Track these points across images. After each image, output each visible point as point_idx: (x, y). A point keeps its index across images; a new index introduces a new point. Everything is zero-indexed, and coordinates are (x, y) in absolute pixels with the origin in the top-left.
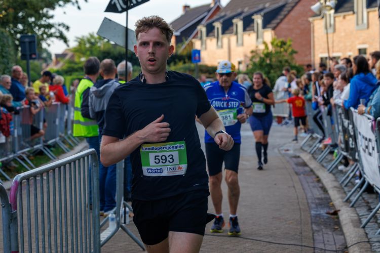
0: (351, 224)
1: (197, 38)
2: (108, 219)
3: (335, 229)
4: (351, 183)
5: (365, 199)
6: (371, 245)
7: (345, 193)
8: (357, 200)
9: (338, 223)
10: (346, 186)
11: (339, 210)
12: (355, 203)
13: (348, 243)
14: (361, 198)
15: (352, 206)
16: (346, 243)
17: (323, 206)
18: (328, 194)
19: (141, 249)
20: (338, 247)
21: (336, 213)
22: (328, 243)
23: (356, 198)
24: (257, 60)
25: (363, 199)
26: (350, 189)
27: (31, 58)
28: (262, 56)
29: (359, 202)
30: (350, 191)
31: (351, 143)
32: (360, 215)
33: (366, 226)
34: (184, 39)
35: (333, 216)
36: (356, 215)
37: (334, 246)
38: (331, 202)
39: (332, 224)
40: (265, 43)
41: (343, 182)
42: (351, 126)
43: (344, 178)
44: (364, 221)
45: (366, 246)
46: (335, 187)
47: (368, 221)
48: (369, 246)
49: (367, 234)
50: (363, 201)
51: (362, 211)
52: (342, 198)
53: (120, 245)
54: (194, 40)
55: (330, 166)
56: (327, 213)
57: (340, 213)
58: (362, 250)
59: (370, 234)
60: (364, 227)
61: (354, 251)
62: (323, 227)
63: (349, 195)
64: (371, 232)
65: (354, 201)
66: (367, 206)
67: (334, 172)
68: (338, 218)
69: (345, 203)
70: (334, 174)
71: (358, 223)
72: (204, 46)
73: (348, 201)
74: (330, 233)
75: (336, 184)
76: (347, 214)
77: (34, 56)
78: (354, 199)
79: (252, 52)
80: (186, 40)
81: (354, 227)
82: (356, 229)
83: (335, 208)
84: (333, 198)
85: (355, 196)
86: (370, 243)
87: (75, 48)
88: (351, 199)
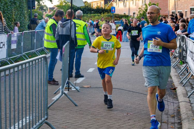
0: (182, 95)
1: (114, 2)
2: (59, 89)
3: (174, 98)
4: (184, 73)
5: (190, 82)
6: (192, 107)
7: (180, 78)
8: (186, 83)
9: (176, 94)
10: (181, 75)
11: (177, 88)
12: (185, 84)
13: (180, 105)
14: (188, 81)
15: (183, 86)
16: (179, 105)
17: (169, 85)
18: (172, 79)
19: (74, 105)
20: (175, 107)
21: (175, 89)
22: (170, 105)
23: (186, 82)
24: (142, 12)
25: (189, 82)
26: (183, 77)
27: (33, 9)
28: (144, 10)
29: (187, 84)
30: (183, 78)
31: (184, 54)
32: (187, 90)
33: (190, 97)
34: (108, 2)
35: (173, 91)
36: (185, 91)
37: (173, 107)
38: (173, 83)
39: (173, 95)
40: (146, 5)
41: (179, 73)
42: (185, 46)
43: (180, 71)
44: (189, 94)
45: (189, 108)
46: (176, 75)
47: (191, 94)
48: (191, 108)
49: (190, 101)
50: (189, 83)
51: (189, 89)
52: (179, 81)
53: (64, 102)
54: (113, 3)
55: (174, 65)
56: (171, 89)
57: (177, 89)
58: (187, 110)
59: (192, 101)
60: (189, 97)
61: (183, 110)
62: (168, 96)
63: (182, 80)
64: (192, 100)
65: (185, 83)
66: (191, 86)
67: (175, 67)
68: (176, 92)
69: (180, 84)
70: (175, 69)
71: (186, 95)
72: (117, 5)
73: (181, 83)
74: (171, 99)
75: (176, 74)
76: (181, 90)
77: (34, 8)
78: (184, 82)
79: (140, 8)
80: (110, 3)
81: (184, 97)
82: (185, 98)
83: (175, 86)
84: (174, 81)
85: (185, 81)
86: (191, 106)
87: (58, 5)
88: (183, 82)
